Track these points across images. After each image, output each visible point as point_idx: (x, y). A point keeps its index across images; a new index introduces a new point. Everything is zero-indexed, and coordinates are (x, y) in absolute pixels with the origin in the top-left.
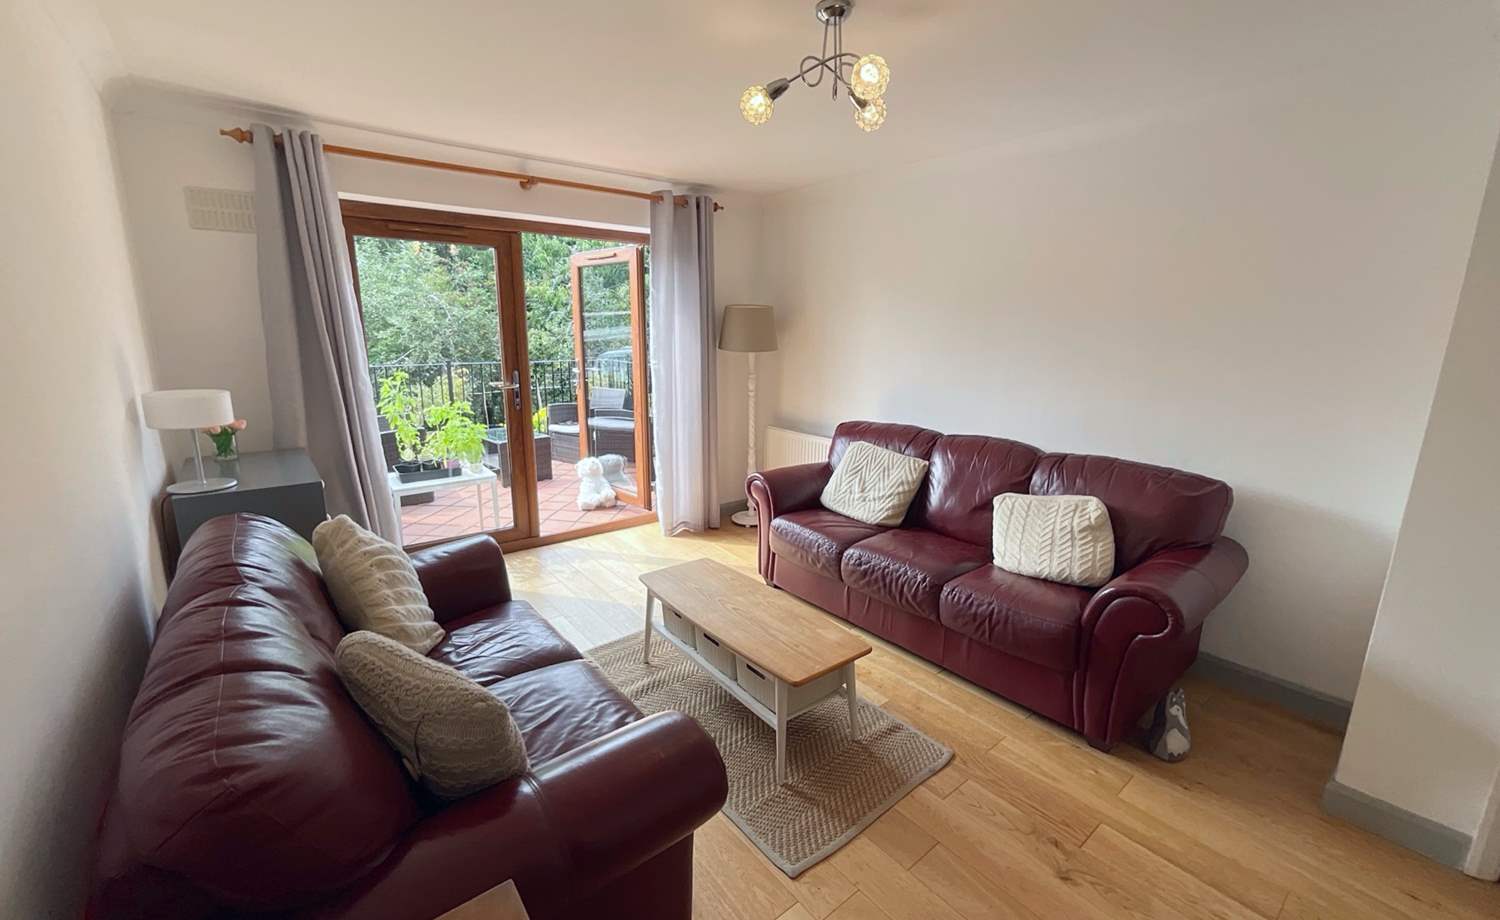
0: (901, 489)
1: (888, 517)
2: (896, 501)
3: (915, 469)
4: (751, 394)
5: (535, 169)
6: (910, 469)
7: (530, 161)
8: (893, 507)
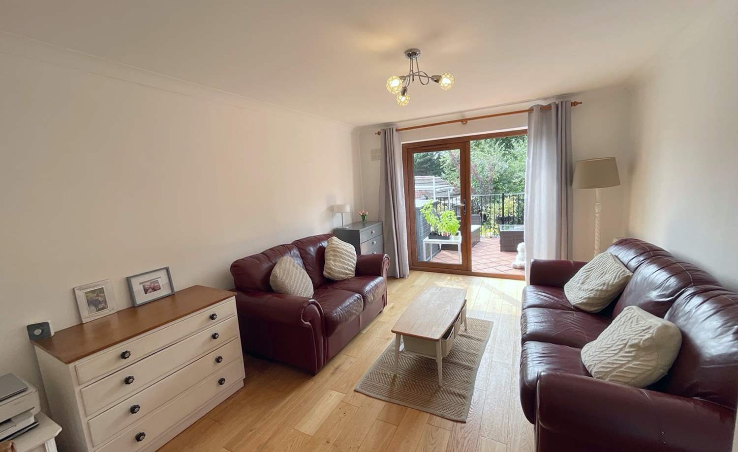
0: (600, 288)
1: (582, 304)
2: (592, 295)
3: (619, 277)
4: (597, 215)
5: (468, 115)
6: (616, 276)
7: (464, 113)
8: (589, 298)
